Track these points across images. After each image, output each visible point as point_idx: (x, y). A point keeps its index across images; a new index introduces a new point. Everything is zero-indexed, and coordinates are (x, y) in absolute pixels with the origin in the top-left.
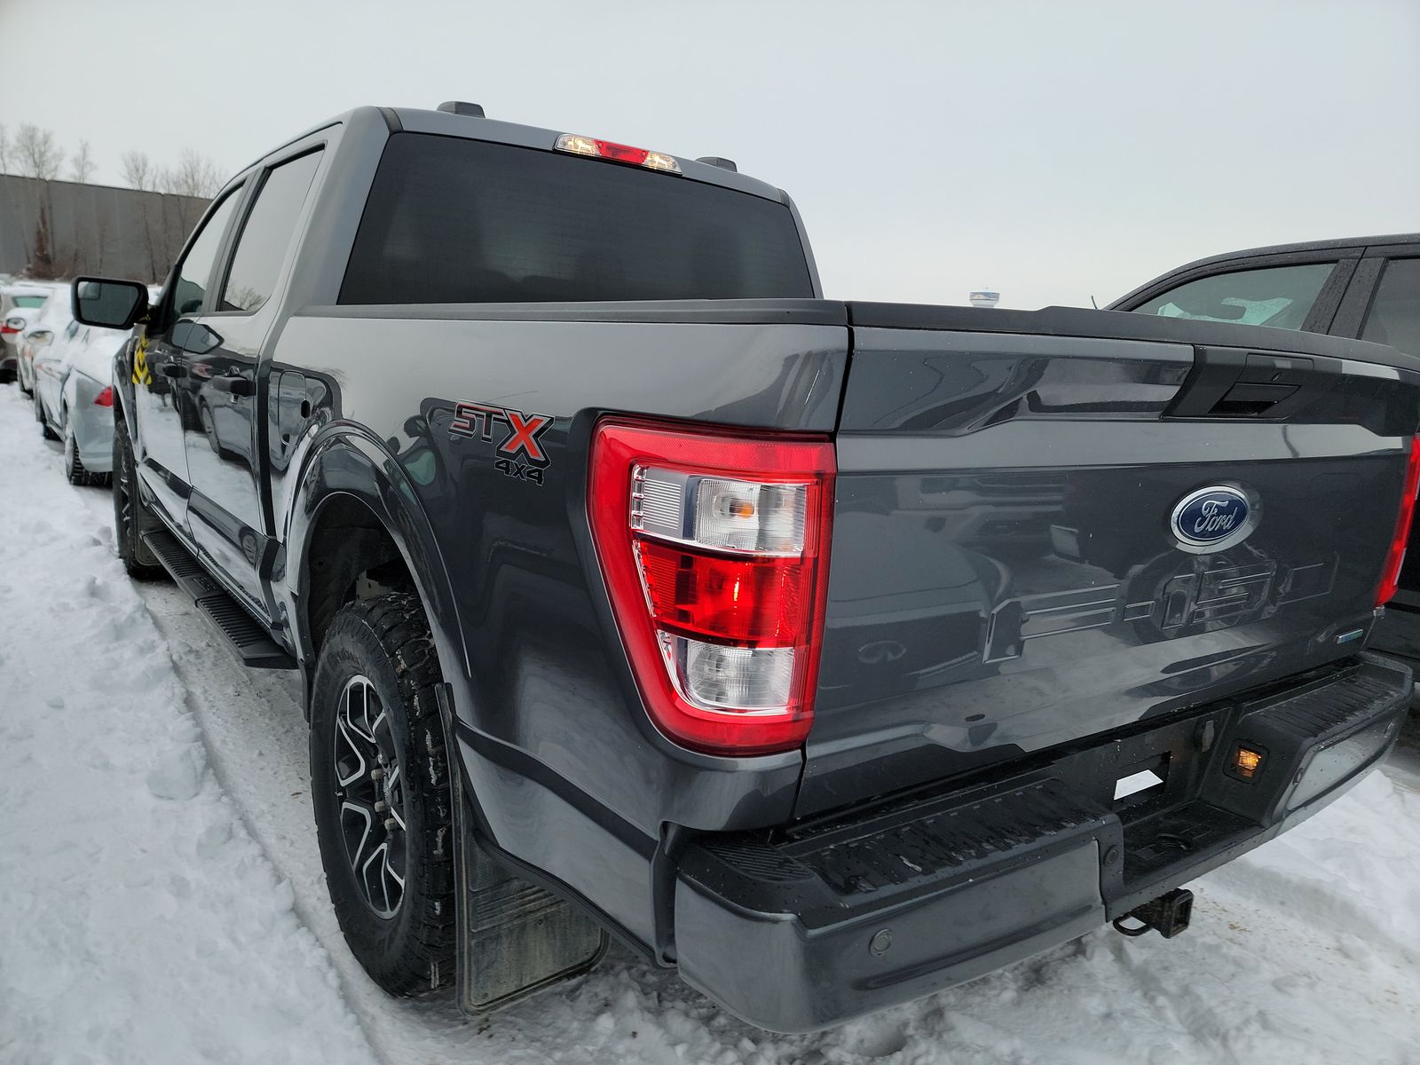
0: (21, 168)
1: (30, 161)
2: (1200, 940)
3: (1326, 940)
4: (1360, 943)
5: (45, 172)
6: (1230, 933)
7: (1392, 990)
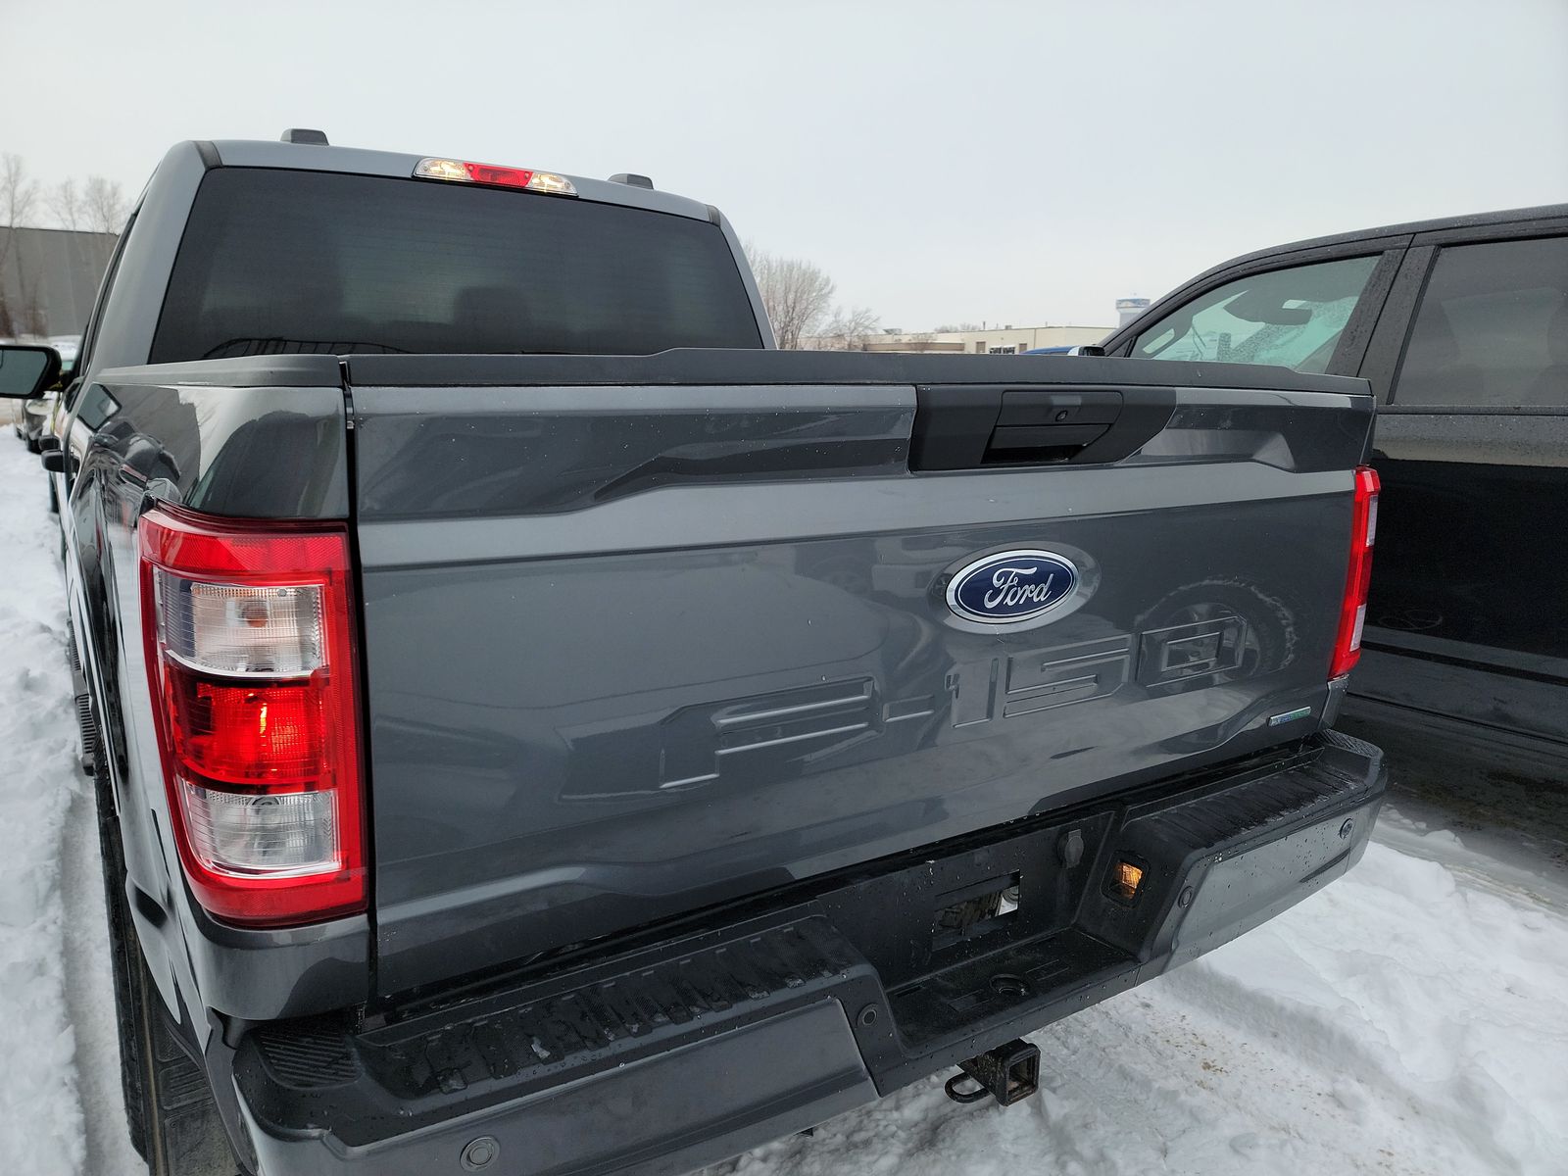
0: (90, 224)
1: (99, 216)
2: (1156, 1085)
3: (1320, 1082)
4: (1358, 1089)
5: (114, 226)
6: (1202, 1074)
7: (1387, 1149)
